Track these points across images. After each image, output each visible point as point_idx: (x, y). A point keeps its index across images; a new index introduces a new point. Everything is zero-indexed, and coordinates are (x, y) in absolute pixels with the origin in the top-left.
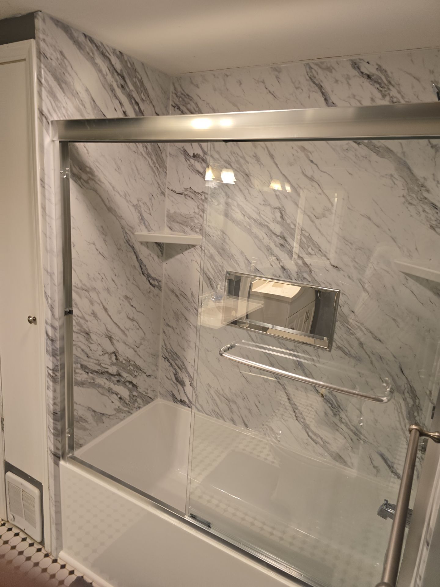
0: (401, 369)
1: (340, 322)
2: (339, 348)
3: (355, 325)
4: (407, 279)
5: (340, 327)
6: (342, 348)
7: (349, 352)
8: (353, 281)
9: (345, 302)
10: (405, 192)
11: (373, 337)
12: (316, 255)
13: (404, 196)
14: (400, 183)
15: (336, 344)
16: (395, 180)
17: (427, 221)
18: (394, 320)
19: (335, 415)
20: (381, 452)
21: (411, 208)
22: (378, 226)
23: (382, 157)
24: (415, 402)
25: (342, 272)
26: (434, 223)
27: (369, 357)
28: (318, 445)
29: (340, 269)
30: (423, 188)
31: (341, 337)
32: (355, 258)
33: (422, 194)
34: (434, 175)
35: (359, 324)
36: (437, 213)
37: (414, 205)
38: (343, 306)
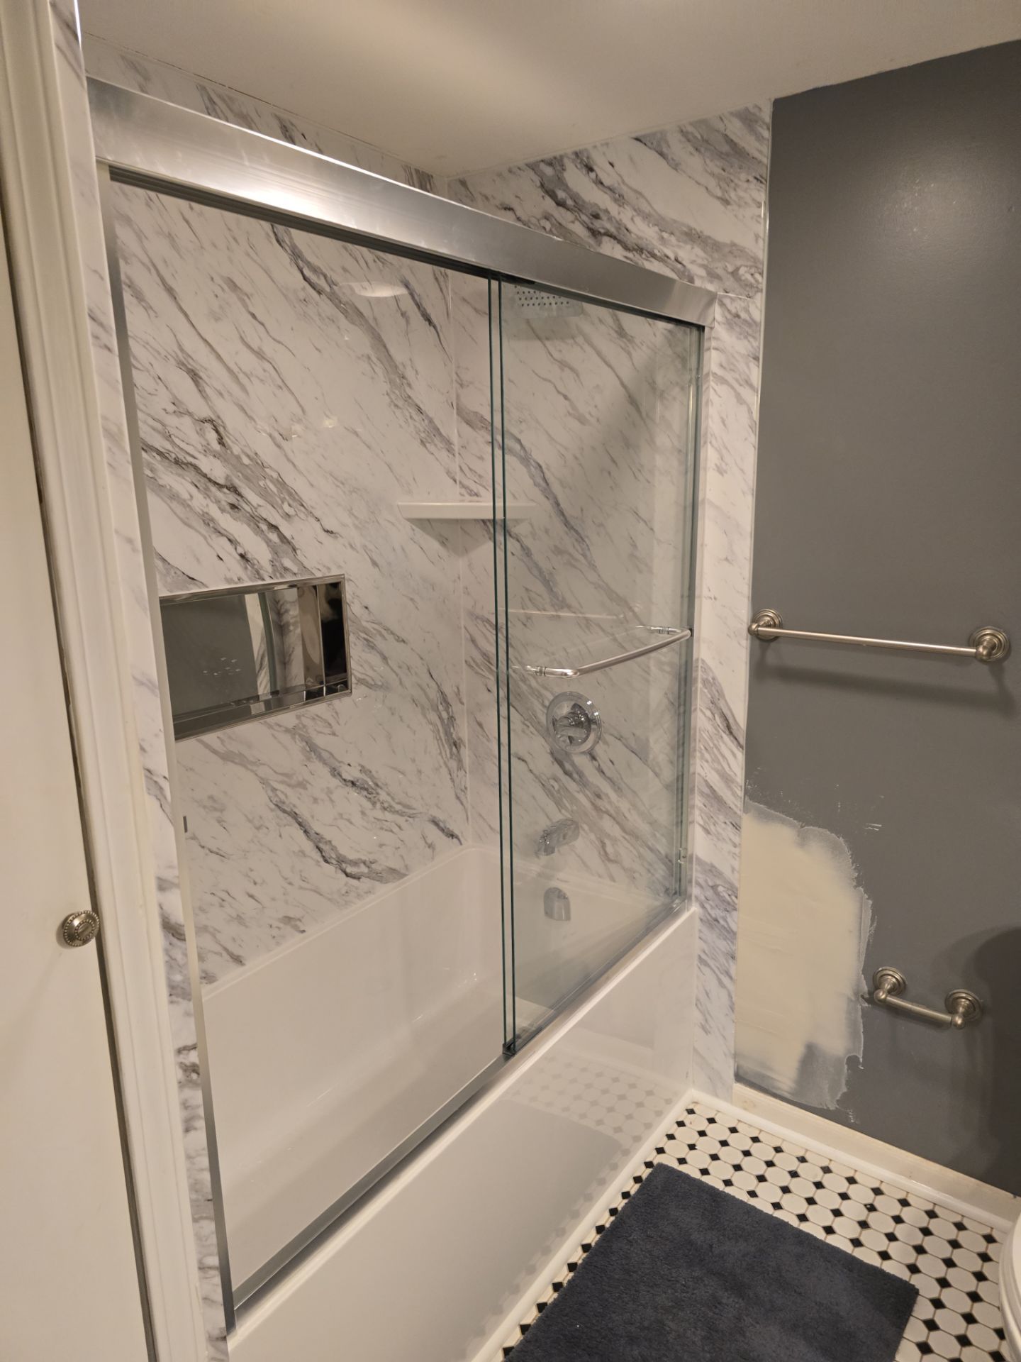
0: (430, 673)
1: (354, 633)
2: (361, 681)
3: (372, 630)
4: (413, 530)
5: (355, 644)
6: (364, 679)
7: (373, 680)
8: (358, 552)
9: (354, 594)
10: (386, 387)
11: (395, 639)
12: (297, 515)
13: (387, 394)
14: (379, 370)
15: (355, 677)
16: (373, 365)
17: (417, 433)
18: (412, 599)
19: (374, 804)
20: (431, 816)
21: (398, 412)
22: (369, 447)
23: (353, 323)
24: (448, 713)
25: (340, 539)
26: (423, 435)
27: (397, 675)
28: (363, 879)
29: (337, 535)
30: (405, 381)
31: (359, 660)
32: (352, 509)
33: (405, 391)
34: (411, 360)
35: (376, 626)
36: (423, 420)
37: (400, 408)
38: (353, 602)
